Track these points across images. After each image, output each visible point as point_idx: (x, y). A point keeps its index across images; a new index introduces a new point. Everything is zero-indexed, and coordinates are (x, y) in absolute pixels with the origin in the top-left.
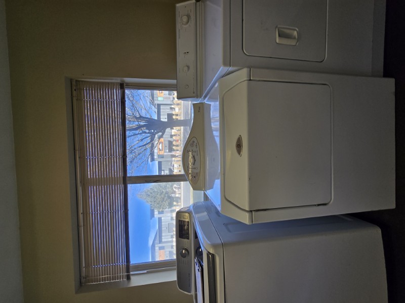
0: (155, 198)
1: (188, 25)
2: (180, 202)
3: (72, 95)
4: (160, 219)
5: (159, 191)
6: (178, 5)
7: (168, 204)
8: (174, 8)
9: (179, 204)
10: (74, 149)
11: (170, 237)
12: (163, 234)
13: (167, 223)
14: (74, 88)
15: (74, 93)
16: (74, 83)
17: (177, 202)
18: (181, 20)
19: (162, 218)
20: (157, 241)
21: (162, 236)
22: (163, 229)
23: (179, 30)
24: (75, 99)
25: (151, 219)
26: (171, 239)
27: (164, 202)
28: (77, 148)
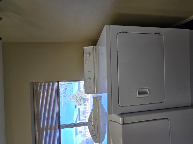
0: (77, 99)
1: (90, 58)
2: (89, 101)
3: (33, 89)
4: (79, 109)
5: (79, 96)
6: (84, 48)
7: (83, 102)
8: (83, 49)
9: (88, 102)
10: (34, 116)
11: (84, 117)
12: (81, 116)
13: (83, 111)
14: (34, 86)
15: (35, 88)
16: (34, 83)
17: (88, 101)
18: (86, 56)
19: (80, 108)
20: (78, 119)
21: (80, 117)
22: (81, 113)
23: (85, 60)
24: (35, 91)
25: (75, 109)
26: (84, 119)
27: (81, 102)
28: (36, 115)
